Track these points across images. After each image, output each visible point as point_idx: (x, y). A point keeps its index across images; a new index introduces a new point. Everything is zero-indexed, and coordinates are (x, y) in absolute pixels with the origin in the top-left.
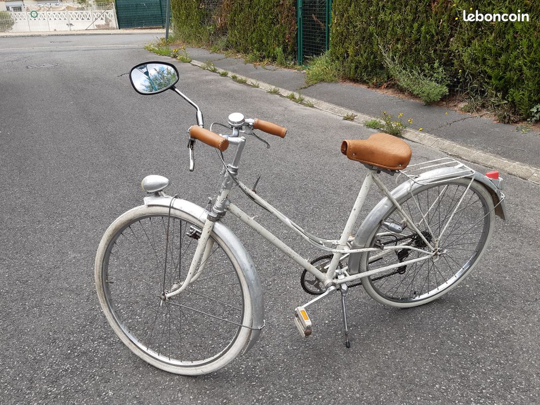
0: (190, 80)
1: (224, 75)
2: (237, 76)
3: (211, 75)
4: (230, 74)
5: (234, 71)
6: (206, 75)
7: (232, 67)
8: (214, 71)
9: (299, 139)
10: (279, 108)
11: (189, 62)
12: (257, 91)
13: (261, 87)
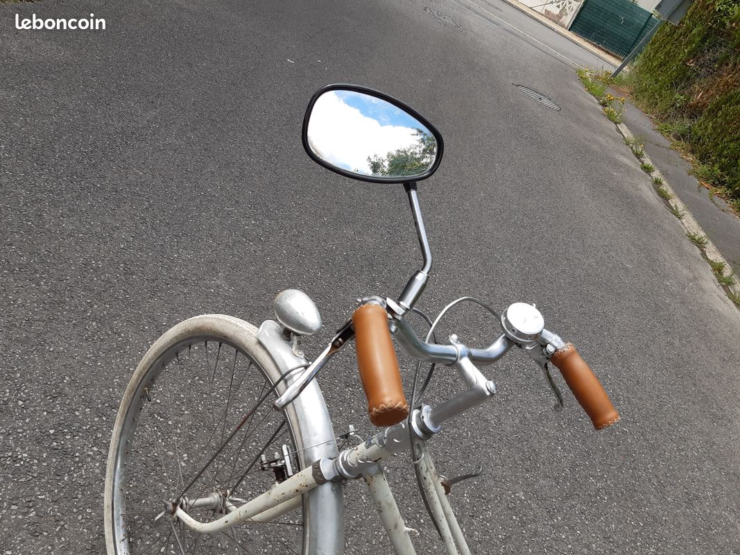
0: (595, 147)
1: (648, 170)
2: (664, 182)
3: (629, 158)
4: (656, 174)
5: (665, 173)
6: (623, 154)
7: (666, 166)
8: (638, 156)
9: (677, 343)
10: (685, 272)
11: (616, 123)
12: (673, 222)
13: (683, 221)
